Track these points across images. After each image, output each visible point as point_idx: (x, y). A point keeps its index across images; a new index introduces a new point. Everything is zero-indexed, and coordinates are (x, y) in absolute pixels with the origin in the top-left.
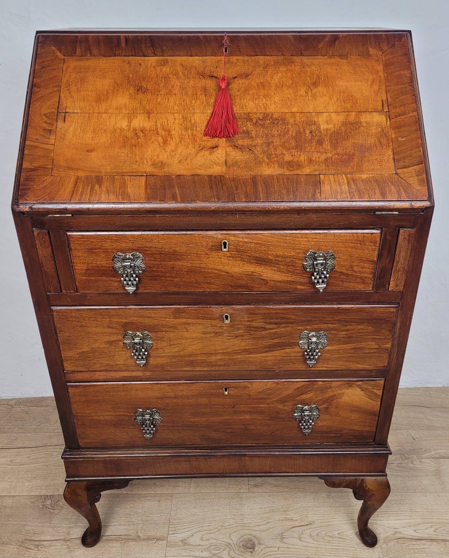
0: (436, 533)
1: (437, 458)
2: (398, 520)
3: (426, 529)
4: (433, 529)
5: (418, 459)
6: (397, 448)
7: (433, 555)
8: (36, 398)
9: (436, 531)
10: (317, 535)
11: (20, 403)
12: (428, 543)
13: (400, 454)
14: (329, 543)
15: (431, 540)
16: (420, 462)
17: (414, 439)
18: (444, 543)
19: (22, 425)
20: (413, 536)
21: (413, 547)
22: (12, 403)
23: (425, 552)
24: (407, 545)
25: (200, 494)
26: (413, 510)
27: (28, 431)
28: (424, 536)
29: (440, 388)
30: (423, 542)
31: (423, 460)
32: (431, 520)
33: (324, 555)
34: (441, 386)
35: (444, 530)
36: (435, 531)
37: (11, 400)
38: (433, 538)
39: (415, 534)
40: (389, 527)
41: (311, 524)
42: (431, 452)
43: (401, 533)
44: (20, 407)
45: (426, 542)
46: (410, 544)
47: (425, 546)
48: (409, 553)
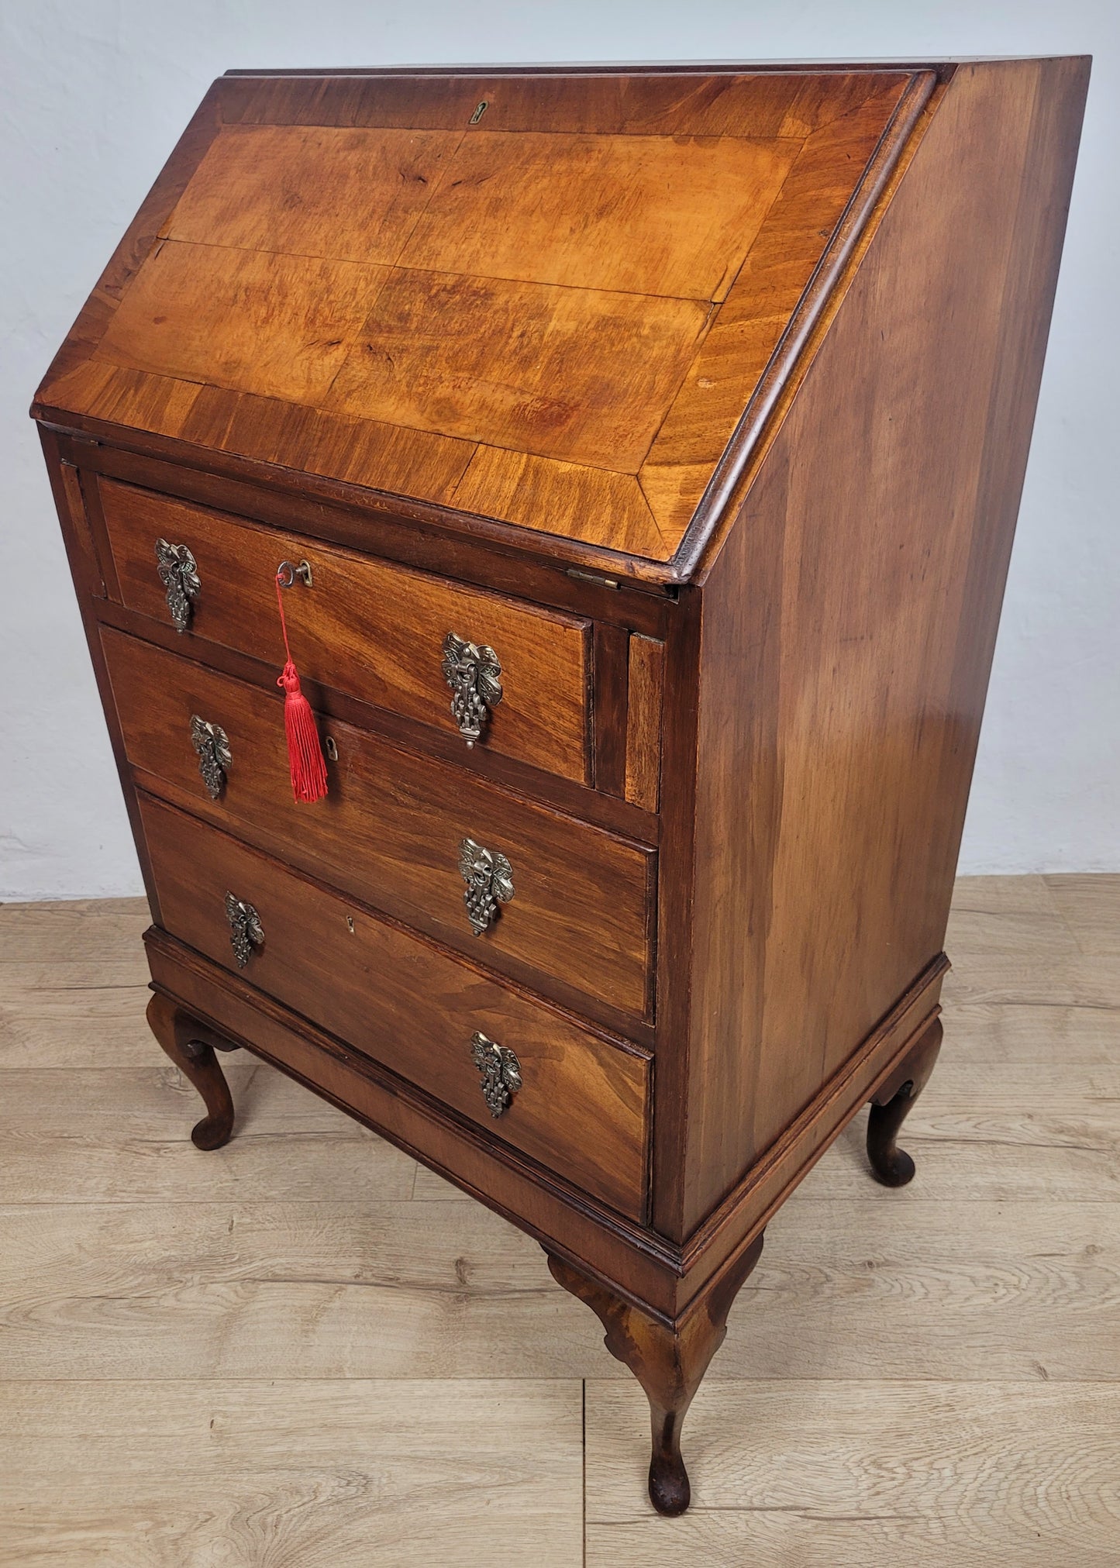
0: (977, 1131)
3: (957, 1123)
12: (958, 1146)
15: (965, 1141)
18: (990, 1146)
28: (953, 1134)
30: (948, 1144)
36: (975, 1127)
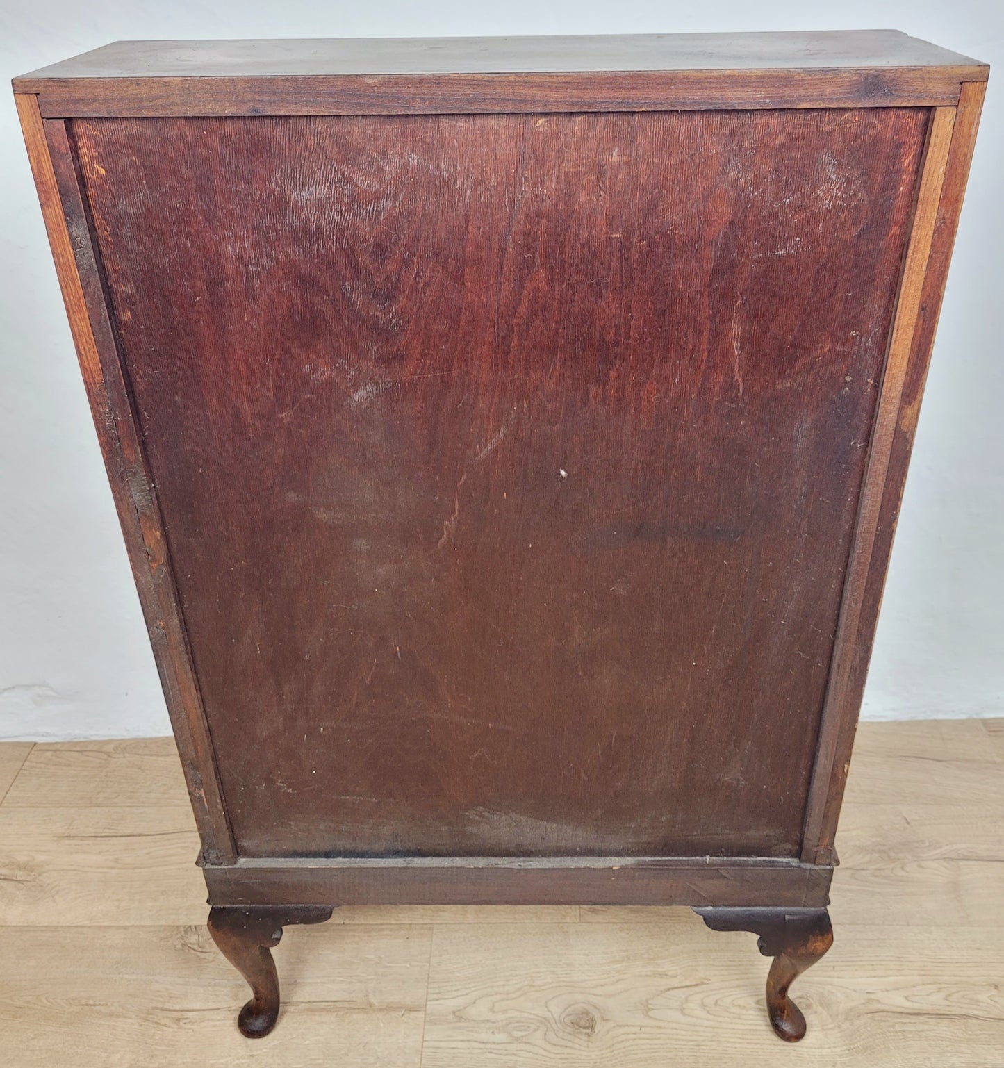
1: (953, 859)
2: (875, 977)
4: (943, 994)
5: (915, 861)
6: (874, 840)
7: (941, 1042)
8: (156, 738)
9: (949, 998)
10: (716, 1003)
11: (125, 748)
13: (879, 851)
14: (740, 1018)
16: (920, 866)
17: (908, 823)
19: (131, 792)
20: (903, 1007)
21: (902, 1029)
22: (109, 748)
23: (926, 1037)
24: (891, 1024)
25: (485, 925)
26: (902, 959)
27: (143, 802)
29: (961, 722)
31: (924, 863)
32: (940, 978)
33: (728, 1042)
34: (963, 717)
35: (963, 997)
37: (107, 742)
38: (942, 1012)
39: (907, 1004)
40: (855, 991)
41: (703, 983)
42: (940, 847)
43: (878, 1001)
44: (124, 757)
45: (927, 1020)
46: (897, 1023)
47: (926, 1027)
48: (894, 1040)
